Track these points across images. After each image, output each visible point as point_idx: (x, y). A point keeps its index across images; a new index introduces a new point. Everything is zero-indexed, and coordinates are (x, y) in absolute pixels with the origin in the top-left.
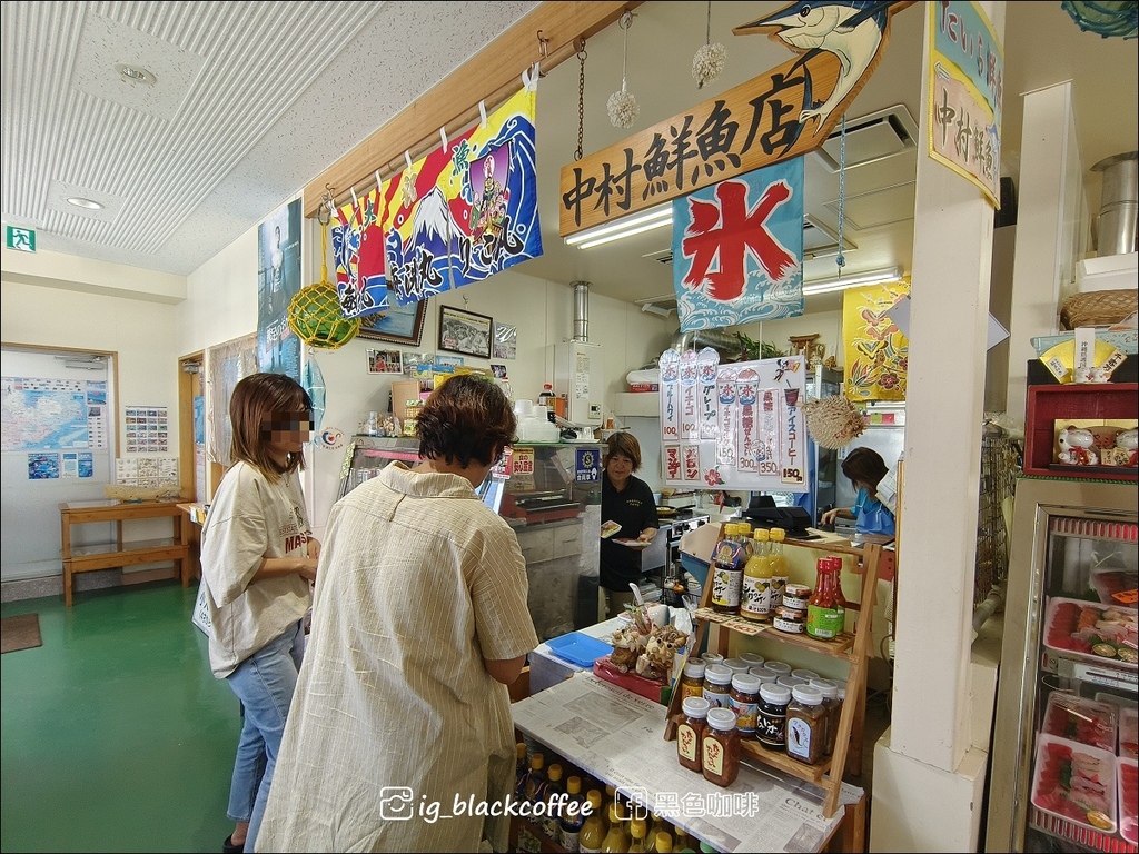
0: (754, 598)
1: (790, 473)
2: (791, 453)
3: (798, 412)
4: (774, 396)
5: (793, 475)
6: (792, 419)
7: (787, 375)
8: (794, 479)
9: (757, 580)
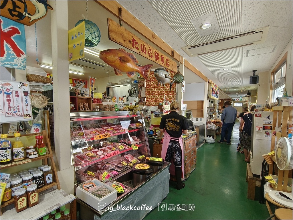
0: (22, 153)
1: (27, 115)
2: (27, 110)
3: (28, 98)
4: (19, 93)
5: (28, 116)
6: (26, 100)
7: (23, 87)
8: (28, 117)
9: (21, 148)
